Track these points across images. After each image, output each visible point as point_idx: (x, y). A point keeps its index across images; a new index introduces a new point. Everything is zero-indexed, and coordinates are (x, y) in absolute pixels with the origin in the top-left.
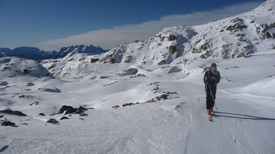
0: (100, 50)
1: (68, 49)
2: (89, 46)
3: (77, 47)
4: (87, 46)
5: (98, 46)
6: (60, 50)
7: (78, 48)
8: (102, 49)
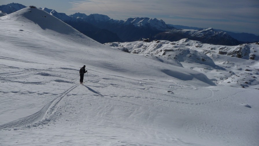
0: (163, 24)
1: (134, 20)
2: (153, 19)
3: (142, 19)
4: (152, 19)
5: (161, 20)
6: (126, 20)
7: (144, 20)
8: (165, 23)
